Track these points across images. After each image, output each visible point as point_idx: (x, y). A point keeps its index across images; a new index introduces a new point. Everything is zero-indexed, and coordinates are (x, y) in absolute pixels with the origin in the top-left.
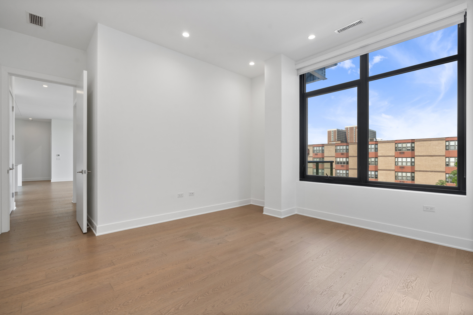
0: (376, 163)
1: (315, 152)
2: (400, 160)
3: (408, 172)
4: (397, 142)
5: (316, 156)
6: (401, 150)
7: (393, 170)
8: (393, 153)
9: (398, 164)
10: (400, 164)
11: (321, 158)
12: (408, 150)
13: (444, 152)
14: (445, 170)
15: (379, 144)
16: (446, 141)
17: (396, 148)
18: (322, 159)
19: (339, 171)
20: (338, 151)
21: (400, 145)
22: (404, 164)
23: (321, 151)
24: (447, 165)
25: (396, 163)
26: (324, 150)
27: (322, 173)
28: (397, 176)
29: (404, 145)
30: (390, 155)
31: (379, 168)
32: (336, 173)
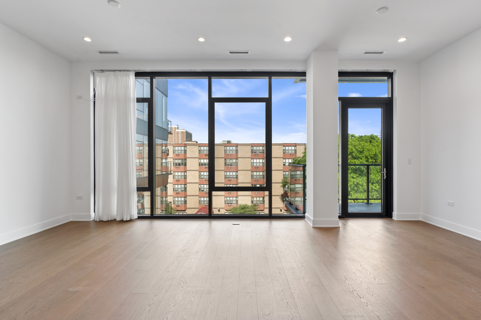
0: (237, 164)
1: (177, 153)
2: (255, 161)
3: (261, 172)
4: (252, 145)
5: (178, 157)
6: (255, 152)
7: (249, 170)
8: (249, 155)
9: (253, 165)
10: (255, 164)
11: (183, 159)
12: (261, 152)
13: (282, 155)
14: (283, 169)
15: (238, 146)
16: (283, 146)
17: (252, 150)
18: (185, 160)
19: (203, 173)
20: (202, 152)
21: (255, 148)
22: (258, 164)
23: (183, 152)
24: (284, 165)
25: (252, 164)
26: (186, 150)
27: (185, 176)
28: (253, 175)
29: (258, 148)
30: (248, 156)
31: (239, 169)
32: (199, 176)
